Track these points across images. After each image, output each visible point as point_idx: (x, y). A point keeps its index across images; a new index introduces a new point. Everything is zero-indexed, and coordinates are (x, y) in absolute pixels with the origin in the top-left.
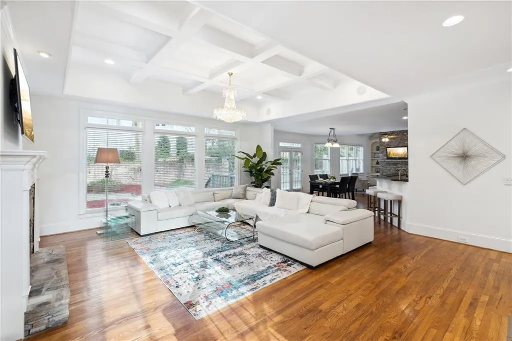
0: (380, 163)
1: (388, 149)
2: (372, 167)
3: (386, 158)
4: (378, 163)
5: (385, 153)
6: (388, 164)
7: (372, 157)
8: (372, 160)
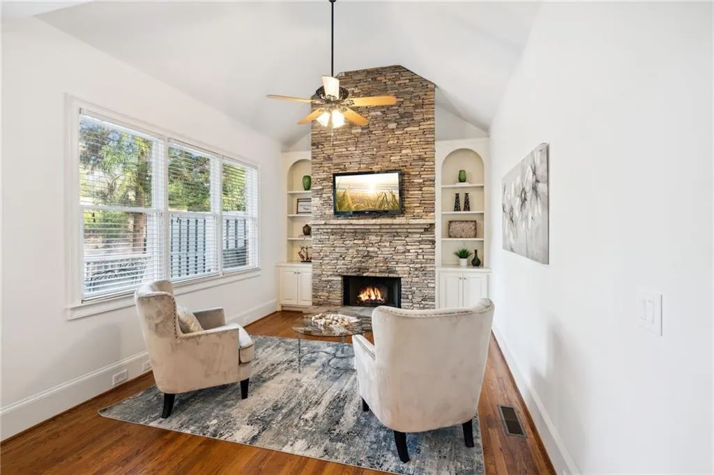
0: (313, 229)
1: (337, 178)
2: (291, 242)
3: (332, 211)
4: (307, 231)
5: (328, 194)
6: (340, 233)
7: (290, 211)
8: (292, 219)
